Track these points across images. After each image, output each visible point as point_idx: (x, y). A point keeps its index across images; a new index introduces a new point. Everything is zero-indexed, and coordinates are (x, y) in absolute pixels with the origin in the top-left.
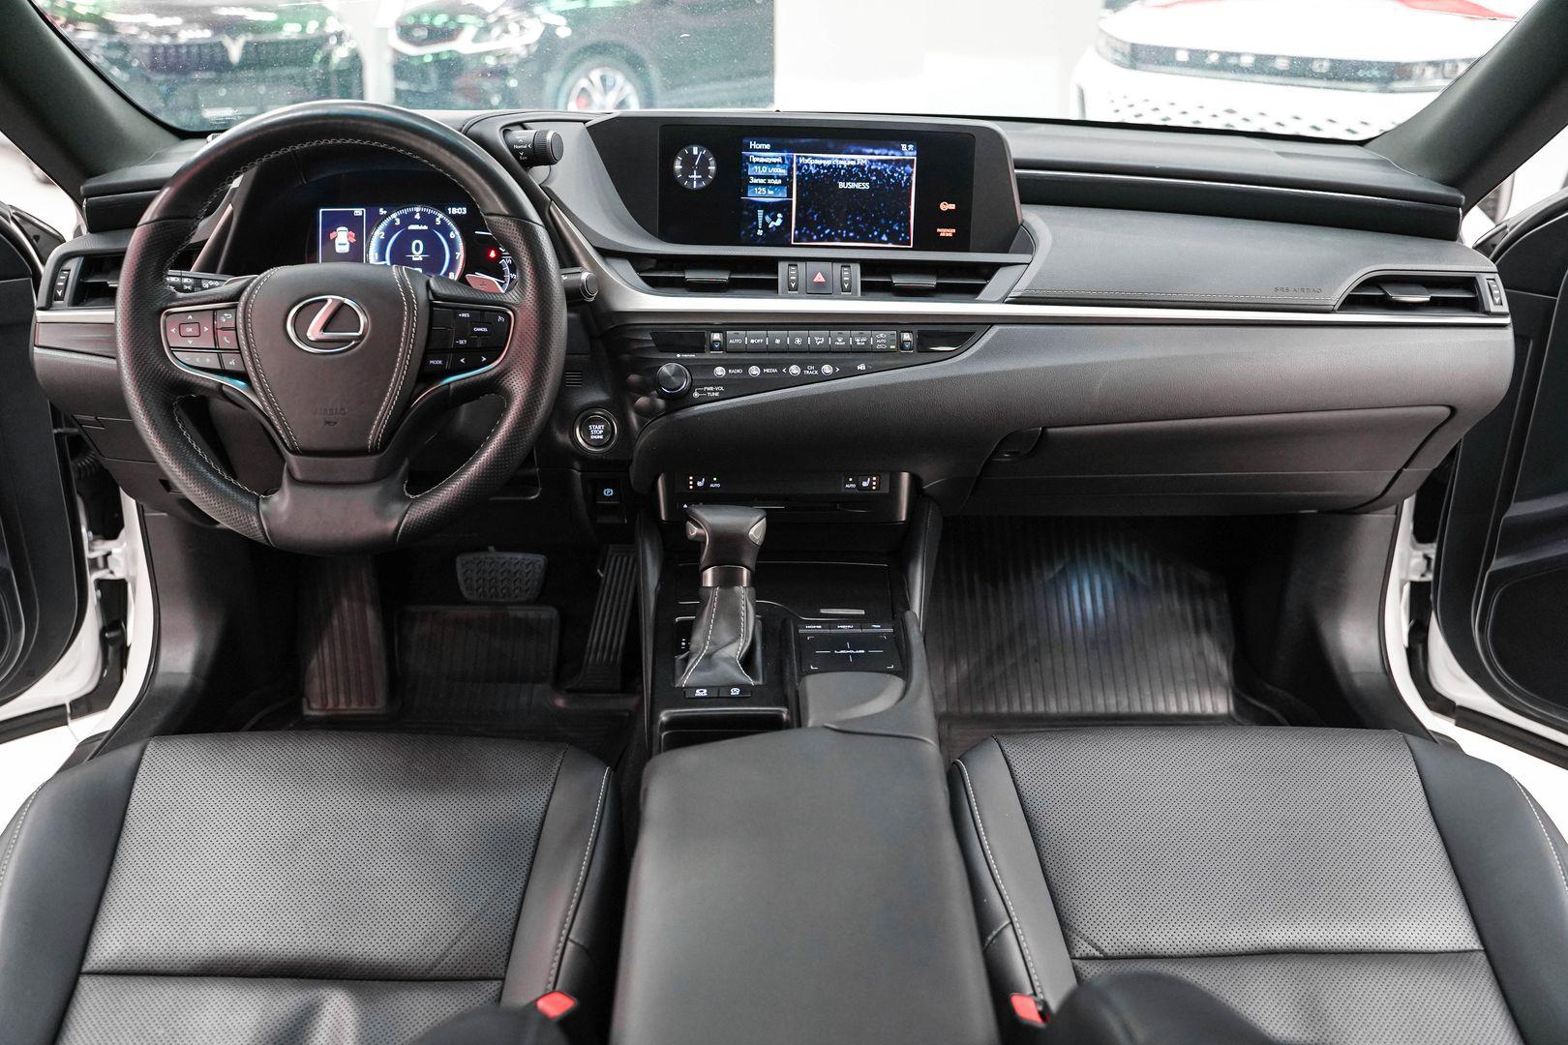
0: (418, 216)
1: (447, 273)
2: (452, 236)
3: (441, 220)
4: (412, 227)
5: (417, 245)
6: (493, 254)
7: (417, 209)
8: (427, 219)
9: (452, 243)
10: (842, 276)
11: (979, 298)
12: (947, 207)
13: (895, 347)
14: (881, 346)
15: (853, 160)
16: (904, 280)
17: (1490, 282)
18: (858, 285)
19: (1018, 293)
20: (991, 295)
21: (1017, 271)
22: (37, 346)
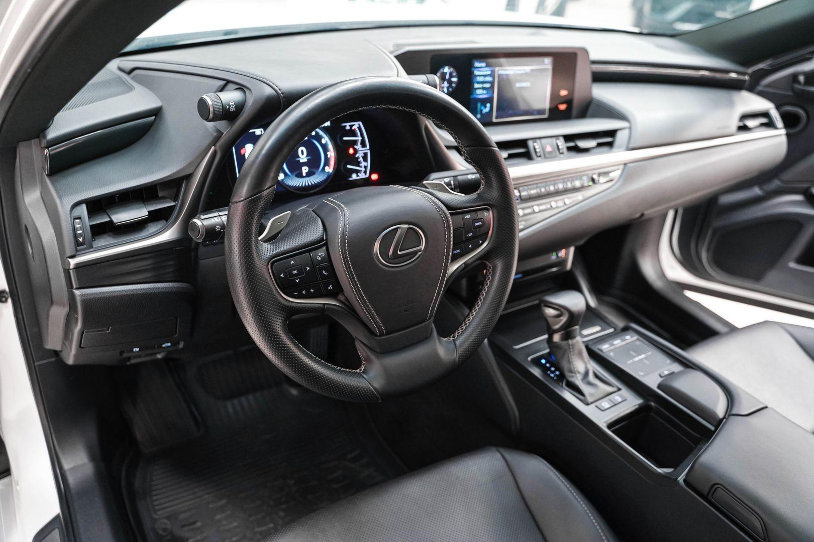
1: (324, 169)
2: (323, 141)
3: (315, 131)
5: (302, 151)
6: (351, 151)
9: (325, 147)
10: (558, 146)
11: (614, 149)
12: (564, 93)
13: (591, 183)
14: (586, 184)
15: (524, 70)
16: (582, 144)
17: (775, 114)
18: (565, 150)
19: (631, 146)
20: (620, 147)
21: (626, 132)
22: (77, 289)
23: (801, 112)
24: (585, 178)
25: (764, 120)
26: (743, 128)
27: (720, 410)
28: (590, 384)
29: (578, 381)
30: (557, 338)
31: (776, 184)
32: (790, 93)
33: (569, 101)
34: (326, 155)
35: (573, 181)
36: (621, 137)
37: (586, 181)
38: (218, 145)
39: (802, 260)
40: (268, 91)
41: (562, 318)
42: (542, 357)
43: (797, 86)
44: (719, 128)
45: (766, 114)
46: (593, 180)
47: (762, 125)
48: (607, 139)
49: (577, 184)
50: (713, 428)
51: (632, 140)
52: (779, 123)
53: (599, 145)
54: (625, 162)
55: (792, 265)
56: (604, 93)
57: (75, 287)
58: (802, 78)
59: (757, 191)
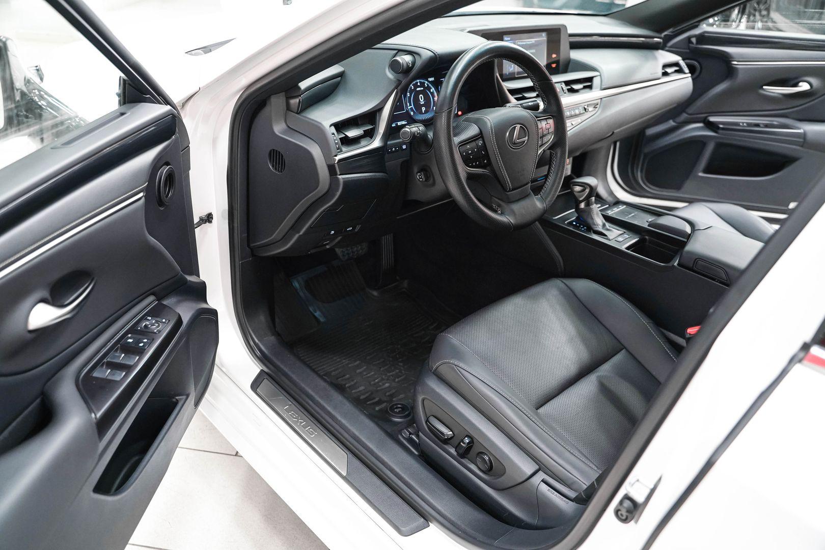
0: (419, 84)
1: (433, 108)
2: (432, 91)
3: (427, 84)
4: (418, 89)
5: (421, 97)
7: (418, 81)
8: (422, 85)
9: (432, 94)
10: (562, 88)
11: (593, 90)
12: (554, 56)
13: (584, 111)
14: (582, 112)
15: (531, 41)
16: (576, 87)
17: (682, 63)
18: (566, 91)
19: (603, 87)
20: (596, 89)
21: (599, 78)
22: (340, 175)
23: (696, 63)
24: (580, 108)
25: (677, 68)
26: (665, 74)
27: (688, 229)
28: (608, 230)
29: (600, 229)
30: (582, 205)
31: (684, 116)
32: (688, 51)
33: (557, 62)
34: (433, 99)
35: (574, 110)
36: (596, 81)
37: (582, 111)
38: (399, 88)
39: (707, 170)
40: (431, 54)
41: (586, 190)
42: (573, 221)
43: (691, 45)
44: (651, 74)
45: (676, 64)
46: (585, 109)
47: (676, 71)
48: (588, 83)
49: (577, 112)
50: (686, 240)
51: (603, 84)
52: (687, 70)
53: (585, 87)
54: (601, 97)
55: (701, 174)
56: (578, 55)
57: (339, 173)
58: (694, 40)
59: (671, 123)
